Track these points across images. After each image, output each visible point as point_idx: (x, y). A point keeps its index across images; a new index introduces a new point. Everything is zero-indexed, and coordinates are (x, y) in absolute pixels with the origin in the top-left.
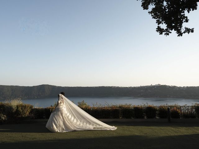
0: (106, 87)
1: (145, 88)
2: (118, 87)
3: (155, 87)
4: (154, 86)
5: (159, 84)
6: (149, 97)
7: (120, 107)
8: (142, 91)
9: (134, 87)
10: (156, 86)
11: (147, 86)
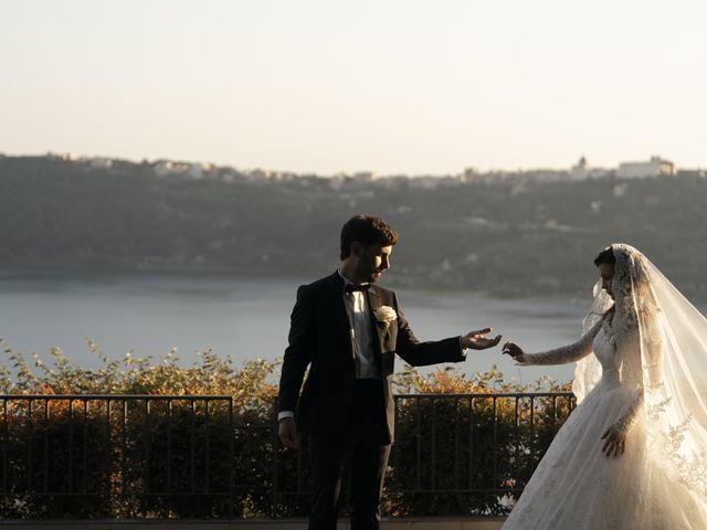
0: (86, 164)
1: (518, 189)
2: (226, 171)
3: (619, 191)
4: (604, 183)
5: (656, 161)
6: (545, 292)
7: (137, 394)
8: (480, 221)
9: (402, 182)
10: (631, 174)
11: (530, 178)
